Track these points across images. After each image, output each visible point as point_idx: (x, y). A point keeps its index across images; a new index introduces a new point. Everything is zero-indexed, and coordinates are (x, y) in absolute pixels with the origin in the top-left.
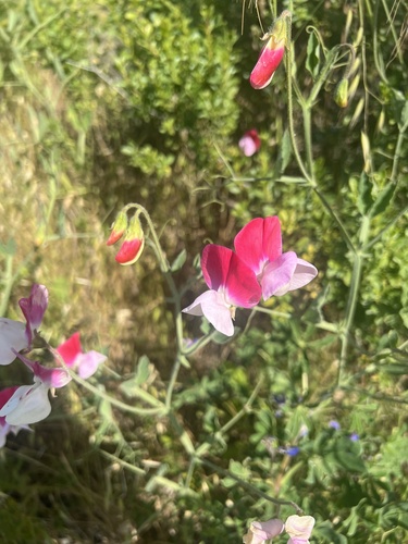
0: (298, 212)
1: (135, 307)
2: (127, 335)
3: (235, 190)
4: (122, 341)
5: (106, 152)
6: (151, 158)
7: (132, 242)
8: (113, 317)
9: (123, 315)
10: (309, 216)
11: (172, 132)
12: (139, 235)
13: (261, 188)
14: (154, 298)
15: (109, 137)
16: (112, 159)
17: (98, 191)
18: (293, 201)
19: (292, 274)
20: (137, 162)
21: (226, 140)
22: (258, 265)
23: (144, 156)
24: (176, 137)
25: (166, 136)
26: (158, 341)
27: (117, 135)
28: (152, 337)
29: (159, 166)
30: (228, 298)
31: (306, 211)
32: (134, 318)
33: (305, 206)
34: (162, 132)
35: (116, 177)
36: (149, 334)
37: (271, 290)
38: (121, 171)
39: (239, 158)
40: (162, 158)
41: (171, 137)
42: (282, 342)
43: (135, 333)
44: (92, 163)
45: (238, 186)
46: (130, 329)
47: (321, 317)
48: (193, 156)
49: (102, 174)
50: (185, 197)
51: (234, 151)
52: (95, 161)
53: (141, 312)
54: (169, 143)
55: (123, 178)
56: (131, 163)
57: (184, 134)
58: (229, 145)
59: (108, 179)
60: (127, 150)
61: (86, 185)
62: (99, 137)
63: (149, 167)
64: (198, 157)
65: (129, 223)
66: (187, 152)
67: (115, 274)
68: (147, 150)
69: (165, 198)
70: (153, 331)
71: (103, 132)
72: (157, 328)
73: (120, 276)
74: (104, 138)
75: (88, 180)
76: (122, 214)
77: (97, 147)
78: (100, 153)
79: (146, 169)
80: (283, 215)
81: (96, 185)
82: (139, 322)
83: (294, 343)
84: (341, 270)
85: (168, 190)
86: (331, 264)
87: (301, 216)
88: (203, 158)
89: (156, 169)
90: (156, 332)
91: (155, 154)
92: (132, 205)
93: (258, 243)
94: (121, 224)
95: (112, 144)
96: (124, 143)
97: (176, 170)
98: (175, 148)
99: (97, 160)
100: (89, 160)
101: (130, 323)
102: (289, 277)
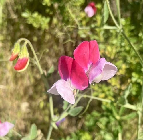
0: (117, 47)
1: (30, 101)
2: (27, 116)
3: (83, 36)
4: (24, 120)
5: (14, 16)
6: (38, 19)
7: (23, 59)
8: (19, 107)
9: (25, 106)
10: (123, 49)
11: (49, 4)
12: (26, 55)
13: (97, 35)
14: (41, 96)
15: (15, 8)
16: (17, 21)
17: (9, 38)
18: (115, 42)
19: (102, 69)
20: (30, 21)
21: (79, 8)
22: (86, 67)
23: (34, 18)
24: (52, 7)
25: (46, 7)
26: (43, 120)
27: (20, 7)
28: (41, 118)
29: (42, 23)
30: (72, 85)
31: (121, 47)
32: (30, 107)
33: (121, 44)
34: (44, 4)
35: (19, 30)
36: (39, 116)
37: (93, 78)
38: (22, 27)
39: (85, 18)
40: (44, 19)
41: (49, 7)
42: (108, 117)
43: (31, 116)
44: (6, 23)
45: (85, 34)
46: (28, 113)
47: (127, 101)
48: (61, 18)
49: (11, 28)
50: (57, 41)
51: (83, 15)
52: (8, 22)
53: (34, 104)
54: (48, 11)
55: (23, 31)
56: (27, 22)
57: (56, 5)
58: (80, 11)
59: (15, 31)
60: (25, 15)
61: (3, 35)
62: (10, 8)
63: (37, 24)
64: (64, 18)
65: (21, 49)
66: (58, 16)
67: (20, 83)
68: (36, 15)
69: (46, 41)
70: (40, 114)
71: (12, 6)
72: (43, 112)
73: (22, 84)
74: (13, 8)
75: (4, 32)
76: (17, 44)
77: (9, 14)
78: (10, 18)
79: (35, 25)
80: (109, 48)
81: (9, 34)
82: (33, 109)
83: (114, 117)
84: (139, 78)
85: (48, 37)
86: (134, 74)
87: (119, 49)
88: (66, 19)
89: (41, 25)
90: (43, 114)
91: (40, 17)
92: (22, 39)
93: (87, 55)
94: (17, 49)
95: (17, 12)
96: (23, 11)
97: (52, 26)
98: (51, 13)
99: (9, 21)
100: (5, 21)
101: (28, 110)
102: (101, 70)
